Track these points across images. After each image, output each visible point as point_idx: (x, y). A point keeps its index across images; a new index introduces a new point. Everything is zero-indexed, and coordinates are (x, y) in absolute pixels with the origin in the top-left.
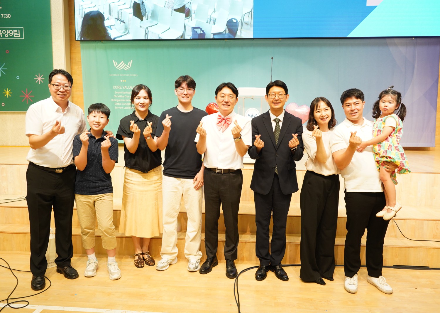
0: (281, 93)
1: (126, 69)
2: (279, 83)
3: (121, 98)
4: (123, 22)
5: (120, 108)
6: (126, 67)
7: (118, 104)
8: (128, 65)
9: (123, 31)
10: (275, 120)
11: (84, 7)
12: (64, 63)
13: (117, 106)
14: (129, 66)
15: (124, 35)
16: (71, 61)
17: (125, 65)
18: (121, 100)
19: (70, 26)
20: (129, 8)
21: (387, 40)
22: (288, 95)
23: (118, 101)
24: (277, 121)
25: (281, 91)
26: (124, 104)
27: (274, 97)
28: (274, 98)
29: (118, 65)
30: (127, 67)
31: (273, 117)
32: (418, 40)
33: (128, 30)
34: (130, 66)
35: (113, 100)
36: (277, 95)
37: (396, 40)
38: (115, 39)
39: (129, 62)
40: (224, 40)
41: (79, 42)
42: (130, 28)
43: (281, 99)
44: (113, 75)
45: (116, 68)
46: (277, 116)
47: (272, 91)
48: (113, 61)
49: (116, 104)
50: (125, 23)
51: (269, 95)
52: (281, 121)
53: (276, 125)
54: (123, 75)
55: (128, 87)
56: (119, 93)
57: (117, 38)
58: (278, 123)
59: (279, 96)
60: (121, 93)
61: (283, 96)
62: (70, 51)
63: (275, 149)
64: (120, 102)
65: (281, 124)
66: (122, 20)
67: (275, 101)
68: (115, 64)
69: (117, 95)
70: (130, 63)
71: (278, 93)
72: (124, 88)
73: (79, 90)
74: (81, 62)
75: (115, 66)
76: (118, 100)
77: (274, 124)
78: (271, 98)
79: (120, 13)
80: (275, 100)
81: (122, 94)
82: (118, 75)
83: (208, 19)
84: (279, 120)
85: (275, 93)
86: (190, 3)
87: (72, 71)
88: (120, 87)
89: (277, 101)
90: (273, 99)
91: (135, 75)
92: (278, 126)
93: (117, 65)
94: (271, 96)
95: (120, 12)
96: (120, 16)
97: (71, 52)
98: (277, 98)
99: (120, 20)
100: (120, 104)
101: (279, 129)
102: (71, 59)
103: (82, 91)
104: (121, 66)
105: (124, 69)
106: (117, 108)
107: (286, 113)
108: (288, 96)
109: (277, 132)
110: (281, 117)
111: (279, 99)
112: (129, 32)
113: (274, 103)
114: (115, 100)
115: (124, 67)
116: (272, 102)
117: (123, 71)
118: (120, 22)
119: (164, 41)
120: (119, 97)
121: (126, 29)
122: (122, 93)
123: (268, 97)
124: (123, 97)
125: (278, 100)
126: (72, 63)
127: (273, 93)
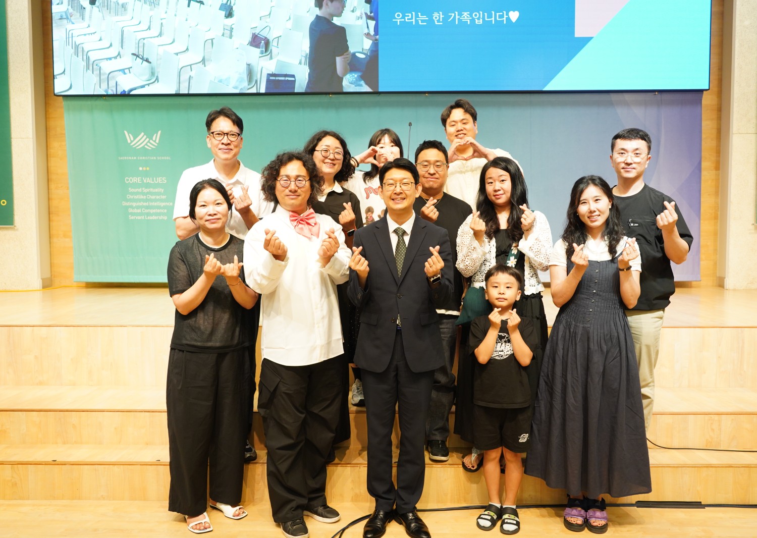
1: (150, 147)
2: (403, 163)
3: (140, 200)
4: (147, 61)
5: (139, 218)
6: (148, 144)
7: (135, 211)
8: (152, 140)
9: (147, 76)
11: (75, 33)
12: (31, 136)
13: (132, 214)
14: (155, 141)
15: (148, 85)
16: (48, 133)
17: (148, 139)
18: (140, 204)
19: (45, 70)
20: (158, 36)
21: (613, 96)
22: (420, 184)
23: (134, 206)
24: (401, 233)
26: (146, 211)
27: (392, 188)
29: (134, 140)
30: (151, 143)
32: (665, 96)
33: (156, 75)
34: (157, 141)
35: (125, 204)
36: (398, 185)
37: (627, 96)
38: (131, 93)
39: (156, 134)
41: (61, 98)
42: (159, 72)
43: (407, 192)
44: (125, 158)
45: (132, 144)
46: (401, 224)
47: (390, 178)
48: (126, 132)
49: (130, 210)
50: (150, 63)
51: (384, 185)
52: (408, 235)
53: (399, 240)
54: (144, 158)
55: (153, 180)
56: (136, 190)
57: (135, 89)
58: (402, 236)
59: (402, 186)
60: (140, 190)
61: (410, 186)
62: (46, 115)
64: (138, 207)
65: (407, 239)
66: (145, 57)
67: (395, 195)
68: (129, 137)
69: (132, 194)
70: (157, 137)
71: (401, 180)
72: (145, 182)
73: (62, 187)
74: (64, 134)
75: (129, 142)
76: (134, 204)
77: (394, 239)
78: (389, 190)
79: (141, 45)
81: (143, 194)
82: (135, 158)
83: (302, 56)
84: (404, 233)
85: (396, 181)
86: (268, 28)
87: (49, 151)
88: (137, 181)
89: (398, 194)
91: (165, 158)
92: (402, 243)
93: (132, 139)
95: (140, 43)
96: (141, 49)
98: (398, 190)
99: (140, 56)
100: (139, 211)
101: (404, 248)
102: (47, 129)
103: (68, 188)
104: (141, 141)
105: (146, 146)
106: (133, 218)
108: (419, 187)
109: (399, 253)
111: (402, 191)
112: (157, 79)
113: (393, 200)
114: (128, 204)
115: (146, 144)
116: (390, 198)
117: (144, 151)
118: (142, 61)
119: (218, 97)
120: (136, 197)
121: (153, 74)
122: (142, 190)
123: (382, 189)
124: (145, 197)
125: (401, 193)
126: (48, 137)
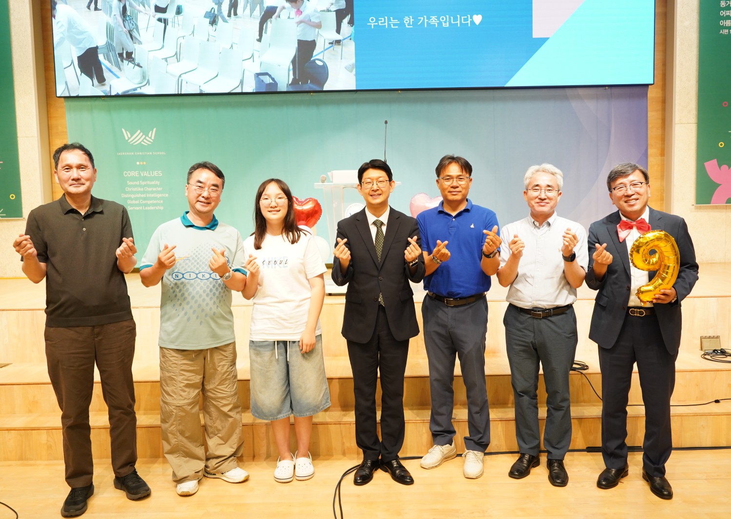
0: (381, 179)
1: (146, 143)
2: (377, 164)
3: (138, 192)
4: (138, 65)
5: (137, 208)
6: (145, 140)
7: (134, 202)
9: (139, 80)
10: (374, 223)
12: (36, 135)
13: (131, 205)
14: (151, 138)
15: (142, 86)
16: (50, 131)
17: (144, 136)
18: (138, 196)
19: (45, 73)
21: (568, 91)
22: (394, 182)
24: (378, 224)
25: (381, 176)
26: (144, 202)
27: (370, 186)
28: (372, 188)
29: (131, 138)
30: (147, 140)
31: (371, 218)
32: (615, 90)
33: (147, 78)
34: (153, 138)
35: (124, 195)
36: (375, 183)
37: (581, 91)
38: (125, 94)
39: (151, 132)
40: (309, 94)
41: (63, 99)
42: (150, 75)
43: (383, 189)
44: (123, 153)
45: (129, 141)
46: (379, 216)
47: (367, 177)
48: (123, 130)
49: (129, 202)
50: (141, 67)
51: (362, 184)
52: (385, 225)
53: (378, 231)
54: (140, 153)
55: (150, 174)
56: (135, 183)
57: (130, 91)
58: (381, 227)
59: (378, 184)
60: (138, 183)
61: (384, 183)
63: (378, 270)
64: (136, 199)
65: (384, 229)
66: (137, 62)
67: (373, 192)
68: (126, 135)
69: (130, 186)
70: (153, 134)
71: (377, 179)
72: (142, 175)
74: (66, 132)
75: (127, 138)
76: (133, 196)
77: (373, 230)
78: (367, 187)
80: (373, 190)
81: (140, 186)
82: (133, 154)
84: (382, 224)
85: (373, 180)
88: (135, 174)
89: (375, 191)
90: (369, 190)
91: (160, 153)
92: (380, 233)
93: (129, 136)
94: (365, 185)
97: (49, 116)
98: (375, 187)
100: (137, 202)
101: (382, 237)
102: (49, 128)
104: (137, 138)
105: (142, 143)
106: (132, 208)
107: (392, 210)
108: (393, 184)
109: (379, 242)
110: (384, 218)
111: (378, 188)
112: (148, 82)
113: (371, 196)
114: (126, 196)
115: (143, 141)
116: (369, 194)
117: (141, 147)
118: (134, 65)
119: (208, 96)
120: (134, 189)
121: (144, 77)
122: (140, 183)
123: (361, 186)
125: (378, 190)
126: (50, 135)
127: (369, 180)
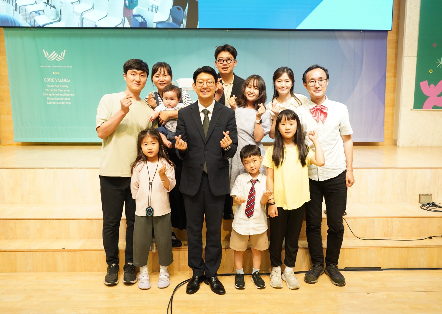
0: (209, 81)
1: (59, 60)
3: (53, 92)
4: (54, 7)
5: (53, 103)
6: (58, 58)
7: (51, 99)
8: (60, 55)
9: (54, 17)
10: (203, 111)
13: (49, 101)
14: (62, 56)
15: (55, 22)
17: (58, 55)
18: (54, 95)
21: (336, 33)
24: (206, 113)
25: (210, 78)
26: (58, 99)
28: (202, 86)
32: (366, 34)
33: (60, 16)
34: (64, 56)
35: (44, 94)
36: (205, 83)
37: (345, 34)
38: (45, 26)
39: (62, 52)
40: (168, 30)
43: (210, 87)
44: (44, 66)
45: (48, 58)
46: (206, 107)
48: (44, 50)
49: (48, 99)
50: (55, 8)
51: (196, 83)
53: (205, 117)
54: (55, 67)
55: (61, 80)
56: (51, 86)
57: (47, 24)
59: (208, 84)
60: (53, 86)
63: (204, 144)
64: (53, 97)
66: (52, 4)
68: (46, 54)
69: (49, 88)
70: (63, 54)
71: (207, 80)
72: (57, 81)
73: (5, 84)
74: (5, 51)
75: (46, 56)
76: (50, 95)
78: (200, 86)
81: (55, 88)
82: (50, 66)
83: (150, 6)
84: (208, 112)
85: (204, 80)
88: (52, 80)
89: (205, 89)
91: (69, 67)
92: (207, 119)
93: (48, 55)
94: (198, 84)
98: (205, 86)
99: (49, 4)
100: (53, 99)
101: (208, 122)
103: (8, 85)
104: (53, 56)
105: (57, 59)
106: (49, 103)
111: (207, 87)
112: (60, 19)
113: (202, 92)
114: (46, 95)
115: (57, 58)
117: (56, 62)
118: (50, 7)
119: (101, 30)
120: (51, 90)
121: (57, 15)
122: (55, 86)
123: (195, 85)
124: (57, 90)
127: (201, 81)
